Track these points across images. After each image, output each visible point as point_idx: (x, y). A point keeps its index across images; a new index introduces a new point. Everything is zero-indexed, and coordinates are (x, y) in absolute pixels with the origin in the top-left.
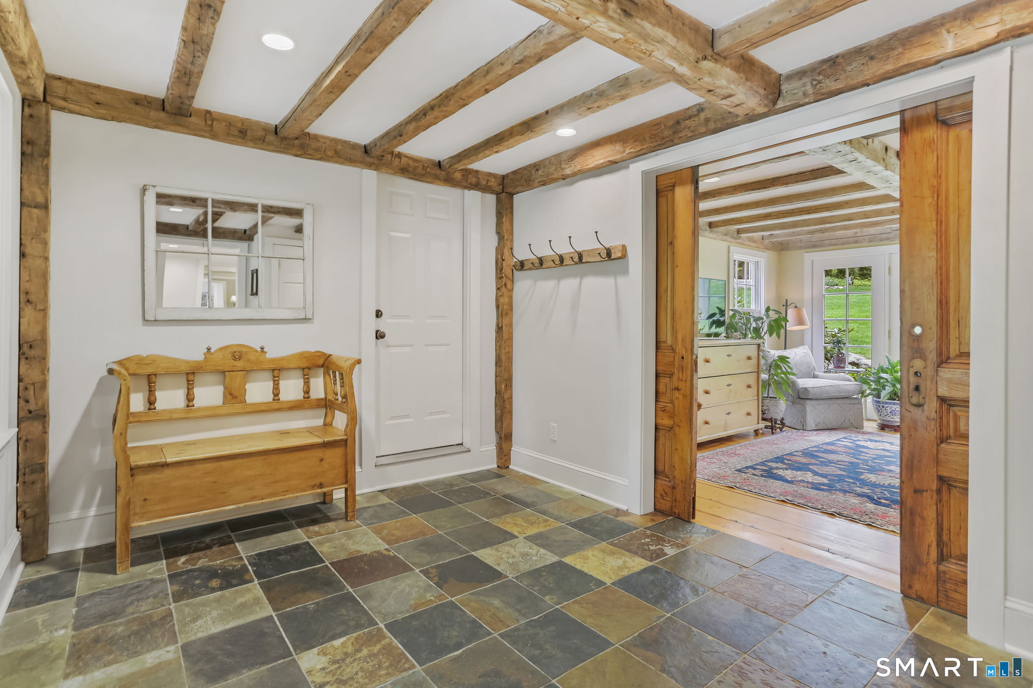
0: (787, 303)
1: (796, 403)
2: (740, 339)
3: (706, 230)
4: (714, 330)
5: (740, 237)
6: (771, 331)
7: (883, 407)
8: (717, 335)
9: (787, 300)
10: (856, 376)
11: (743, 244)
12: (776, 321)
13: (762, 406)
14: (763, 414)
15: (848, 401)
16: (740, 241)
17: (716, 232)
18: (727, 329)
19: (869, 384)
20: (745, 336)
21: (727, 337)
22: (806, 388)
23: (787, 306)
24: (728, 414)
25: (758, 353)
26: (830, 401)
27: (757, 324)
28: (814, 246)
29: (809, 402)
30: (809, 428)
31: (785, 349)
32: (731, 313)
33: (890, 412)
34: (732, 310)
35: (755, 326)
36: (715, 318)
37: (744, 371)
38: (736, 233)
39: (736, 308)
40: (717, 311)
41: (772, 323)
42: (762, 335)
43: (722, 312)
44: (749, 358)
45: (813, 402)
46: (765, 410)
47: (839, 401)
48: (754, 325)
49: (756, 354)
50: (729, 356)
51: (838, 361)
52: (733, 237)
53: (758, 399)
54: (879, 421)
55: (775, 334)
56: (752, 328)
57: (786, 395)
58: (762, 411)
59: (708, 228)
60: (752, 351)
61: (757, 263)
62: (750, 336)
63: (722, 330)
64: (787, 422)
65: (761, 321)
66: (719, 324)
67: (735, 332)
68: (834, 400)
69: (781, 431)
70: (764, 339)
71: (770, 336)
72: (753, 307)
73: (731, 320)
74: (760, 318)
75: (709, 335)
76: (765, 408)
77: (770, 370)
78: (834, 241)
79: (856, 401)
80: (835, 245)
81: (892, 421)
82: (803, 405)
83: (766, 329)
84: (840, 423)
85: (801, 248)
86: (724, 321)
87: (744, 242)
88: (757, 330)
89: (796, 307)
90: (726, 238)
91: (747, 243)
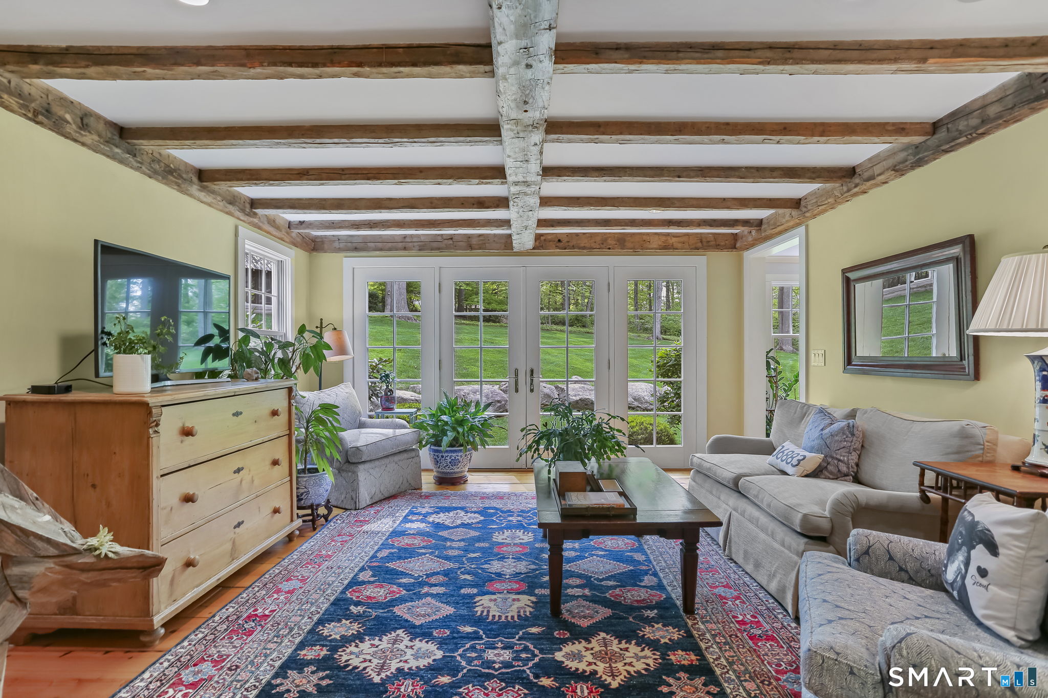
0: (321, 323)
1: (343, 470)
2: (257, 379)
3: (191, 181)
4: (211, 364)
5: (255, 214)
6: (306, 364)
7: (443, 457)
8: (214, 374)
9: (321, 319)
10: (410, 420)
11: (260, 228)
12: (314, 348)
13: (298, 488)
14: (299, 500)
15: (405, 455)
16: (256, 220)
17: (213, 192)
18: (233, 361)
19: (426, 430)
20: (265, 372)
21: (233, 377)
22: (357, 448)
23: (321, 327)
24: (239, 525)
25: (290, 402)
26: (386, 461)
27: (285, 353)
28: (356, 249)
29: (361, 467)
30: (363, 504)
31: (320, 389)
32: (241, 335)
33: (450, 462)
34: (242, 330)
35: (281, 357)
36: (211, 344)
37: (266, 439)
38: (248, 206)
39: (250, 327)
40: (215, 331)
41: (308, 351)
42: (293, 369)
43: (224, 334)
44: (275, 413)
45: (367, 466)
46: (302, 494)
47: (396, 458)
48: (280, 355)
49: (286, 404)
50: (237, 414)
51: (387, 401)
52: (243, 210)
53: (291, 481)
54: (435, 473)
55: (312, 370)
56: (276, 360)
57: (331, 461)
58: (298, 496)
59: (195, 179)
60: (279, 401)
61: (280, 264)
62: (273, 372)
63: (224, 364)
64: (333, 502)
65: (291, 349)
66: (219, 353)
67: (248, 367)
68: (390, 458)
69: (326, 520)
70: (296, 379)
71: (306, 372)
72: (275, 328)
73: (240, 346)
74: (288, 344)
75: (199, 375)
76: (301, 491)
77: (308, 427)
78: (380, 245)
79: (413, 454)
80: (381, 250)
81: (452, 473)
82: (354, 472)
83: (298, 361)
84: (397, 486)
85: (339, 250)
86: (228, 349)
87: (261, 224)
88: (284, 363)
89: (335, 329)
90: (231, 208)
91: (267, 227)
